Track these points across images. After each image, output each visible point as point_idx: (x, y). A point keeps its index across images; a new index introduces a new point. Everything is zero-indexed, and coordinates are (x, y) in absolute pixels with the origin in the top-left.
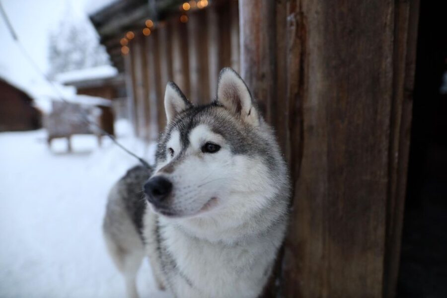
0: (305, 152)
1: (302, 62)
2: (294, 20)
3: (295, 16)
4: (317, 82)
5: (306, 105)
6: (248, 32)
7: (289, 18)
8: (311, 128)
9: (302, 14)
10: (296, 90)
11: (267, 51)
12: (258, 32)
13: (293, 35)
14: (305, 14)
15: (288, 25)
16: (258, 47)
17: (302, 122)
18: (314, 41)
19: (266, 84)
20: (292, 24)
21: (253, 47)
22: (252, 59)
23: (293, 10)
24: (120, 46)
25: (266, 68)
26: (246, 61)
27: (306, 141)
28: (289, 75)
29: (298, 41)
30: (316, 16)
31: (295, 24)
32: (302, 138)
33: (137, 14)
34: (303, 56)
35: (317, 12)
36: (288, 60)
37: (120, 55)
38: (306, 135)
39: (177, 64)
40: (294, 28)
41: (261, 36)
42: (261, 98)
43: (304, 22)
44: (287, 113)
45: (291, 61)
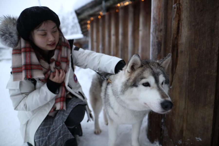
0: (178, 62)
1: (178, 24)
2: (176, 6)
3: (177, 5)
4: (185, 32)
5: (180, 42)
6: (155, 12)
7: (174, 6)
8: (182, 52)
9: (179, 3)
10: (175, 36)
11: (163, 20)
12: (160, 12)
13: (175, 13)
14: (181, 4)
15: (173, 8)
16: (159, 18)
17: (177, 50)
18: (185, 15)
19: (162, 34)
20: (175, 8)
21: (157, 18)
22: (156, 23)
23: (175, 2)
24: (87, 24)
25: (162, 27)
26: (154, 24)
27: (179, 57)
28: (172, 30)
29: (177, 15)
30: (186, 4)
31: (176, 8)
32: (177, 56)
33: (97, 9)
34: (179, 21)
35: (186, 3)
36: (173, 23)
37: (86, 28)
38: (179, 55)
39: (113, 32)
40: (176, 10)
41: (161, 13)
42: (159, 39)
43: (181, 7)
44: (171, 46)
45: (174, 24)
